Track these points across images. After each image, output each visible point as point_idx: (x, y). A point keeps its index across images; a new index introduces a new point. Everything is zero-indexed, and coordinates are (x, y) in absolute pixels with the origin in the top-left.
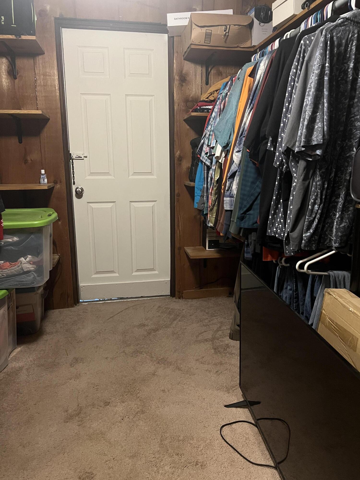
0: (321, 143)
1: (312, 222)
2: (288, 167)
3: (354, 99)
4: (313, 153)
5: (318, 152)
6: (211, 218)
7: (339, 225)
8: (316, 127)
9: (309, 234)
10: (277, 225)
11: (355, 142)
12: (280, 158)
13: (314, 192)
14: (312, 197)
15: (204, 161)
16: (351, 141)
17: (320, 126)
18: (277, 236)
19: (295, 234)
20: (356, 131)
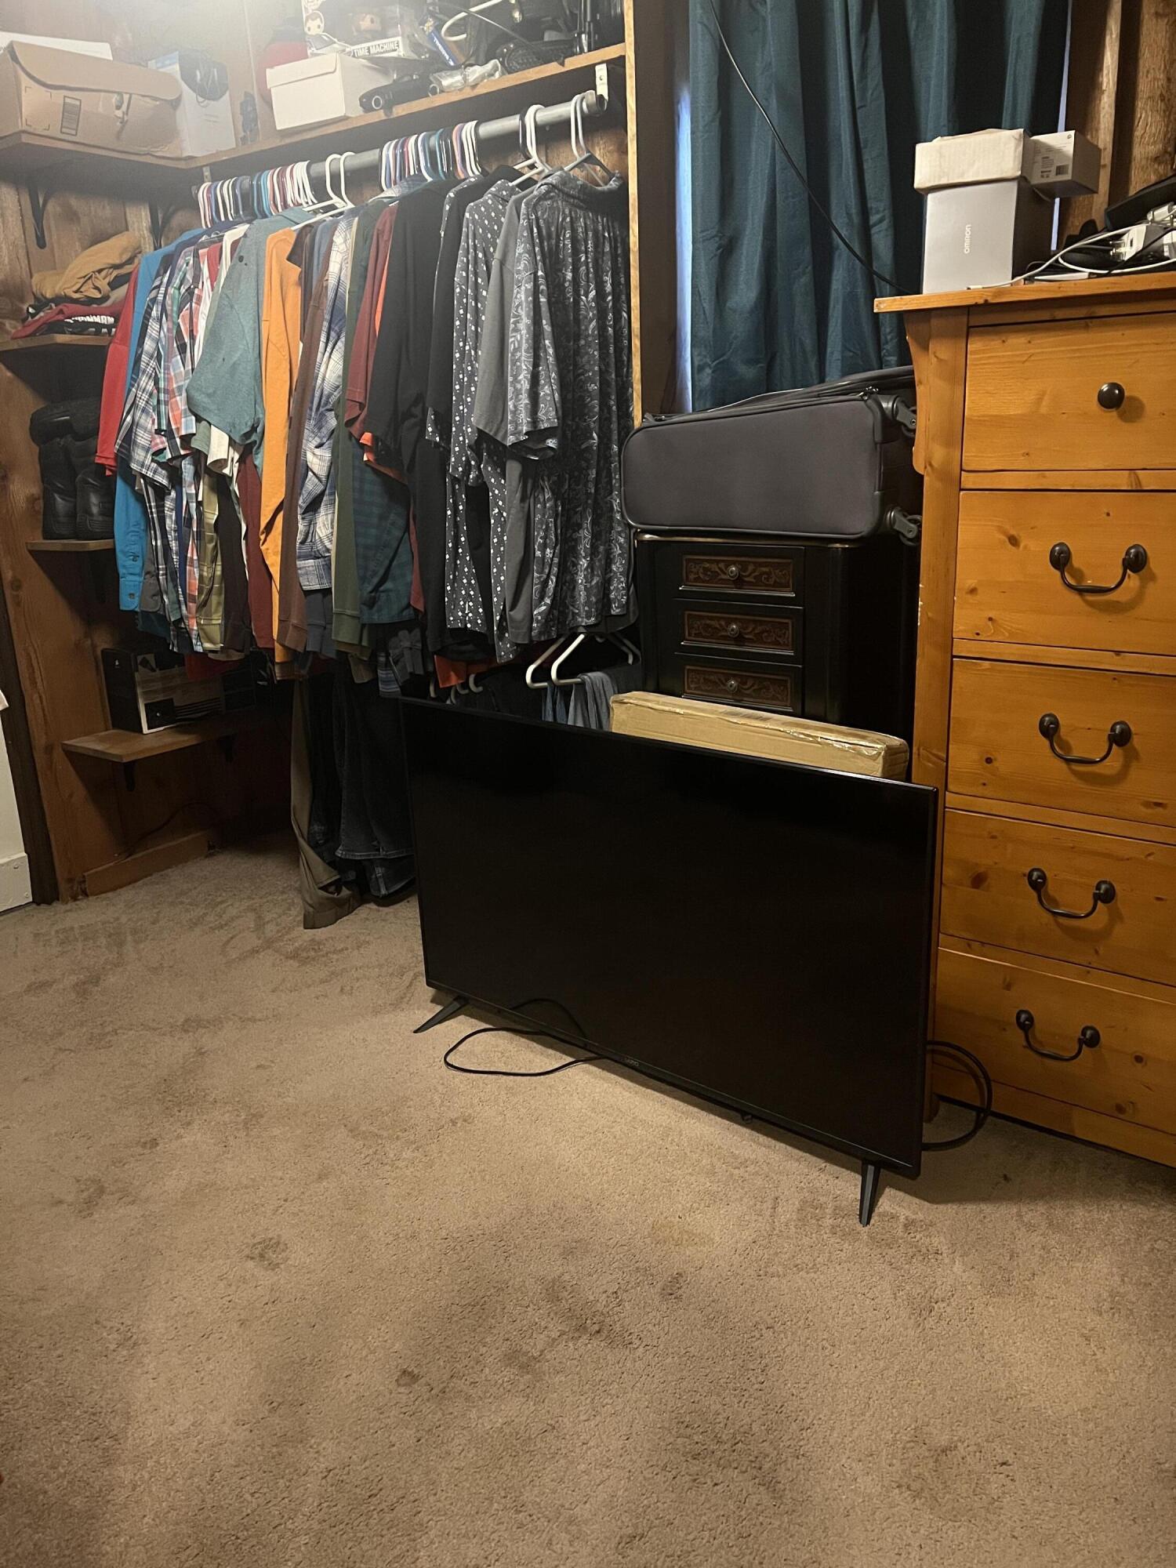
0: (556, 425)
1: (545, 584)
2: (480, 476)
3: (579, 340)
4: (541, 446)
5: (551, 443)
6: (205, 627)
7: (591, 582)
8: (542, 394)
9: (544, 608)
10: (462, 603)
11: (594, 422)
12: (464, 459)
13: (541, 522)
14: (538, 534)
15: (150, 474)
16: (585, 421)
17: (548, 392)
18: (469, 626)
19: (518, 614)
20: (592, 400)
